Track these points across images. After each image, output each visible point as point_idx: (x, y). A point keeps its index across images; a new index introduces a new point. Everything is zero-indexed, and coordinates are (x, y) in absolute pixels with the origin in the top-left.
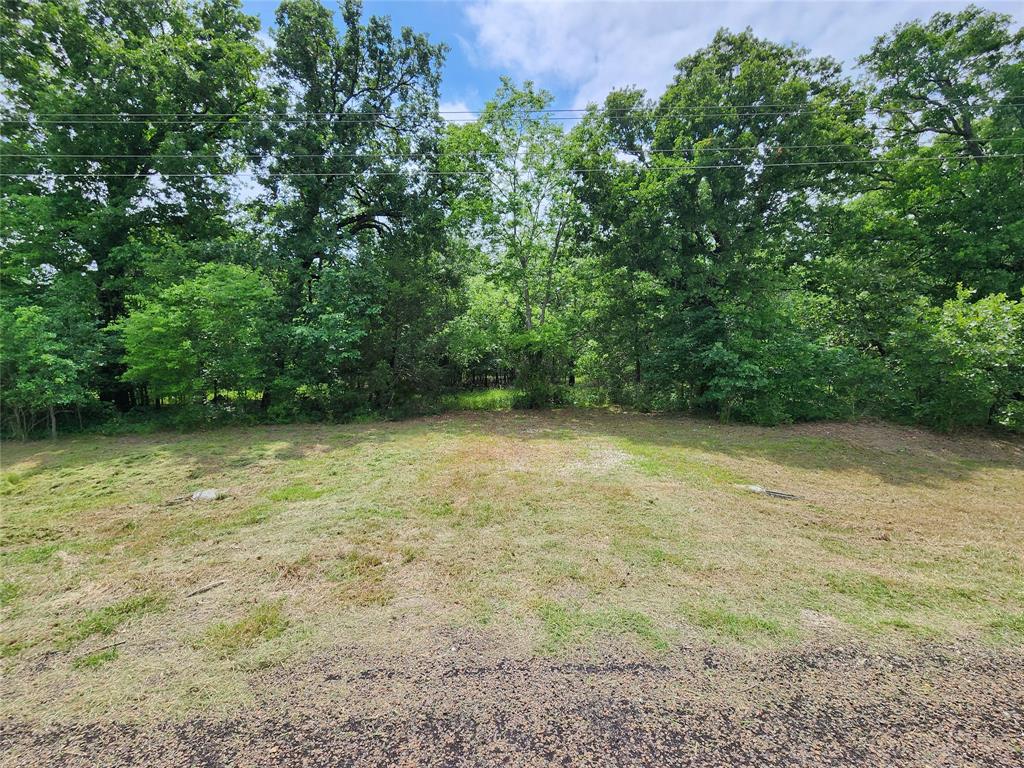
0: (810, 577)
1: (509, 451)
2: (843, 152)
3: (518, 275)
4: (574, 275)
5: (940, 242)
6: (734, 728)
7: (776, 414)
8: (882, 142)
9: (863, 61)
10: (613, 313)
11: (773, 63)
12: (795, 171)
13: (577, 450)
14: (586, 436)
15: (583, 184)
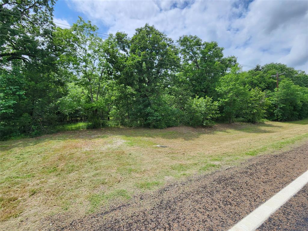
0: (167, 167)
1: (84, 144)
2: (174, 62)
3: (87, 84)
4: (108, 85)
5: (193, 85)
6: (146, 215)
7: (163, 125)
8: (182, 61)
9: (177, 42)
10: (120, 98)
11: (159, 36)
12: (165, 64)
13: (109, 141)
14: (112, 136)
15: (109, 58)
